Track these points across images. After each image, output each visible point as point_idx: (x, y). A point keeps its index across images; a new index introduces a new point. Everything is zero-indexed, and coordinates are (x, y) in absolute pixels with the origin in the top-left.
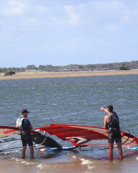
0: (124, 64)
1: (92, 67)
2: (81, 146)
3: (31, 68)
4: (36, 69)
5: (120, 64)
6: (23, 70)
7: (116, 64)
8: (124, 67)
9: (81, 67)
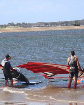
0: (77, 21)
1: (54, 24)
2: (49, 78)
3: (11, 25)
4: (14, 25)
5: (73, 22)
6: (5, 26)
7: (71, 22)
8: (76, 24)
9: (46, 24)
